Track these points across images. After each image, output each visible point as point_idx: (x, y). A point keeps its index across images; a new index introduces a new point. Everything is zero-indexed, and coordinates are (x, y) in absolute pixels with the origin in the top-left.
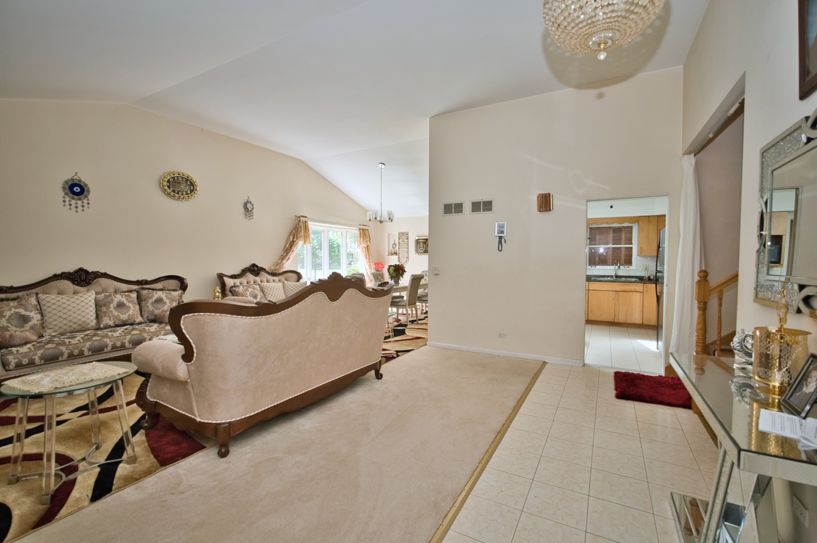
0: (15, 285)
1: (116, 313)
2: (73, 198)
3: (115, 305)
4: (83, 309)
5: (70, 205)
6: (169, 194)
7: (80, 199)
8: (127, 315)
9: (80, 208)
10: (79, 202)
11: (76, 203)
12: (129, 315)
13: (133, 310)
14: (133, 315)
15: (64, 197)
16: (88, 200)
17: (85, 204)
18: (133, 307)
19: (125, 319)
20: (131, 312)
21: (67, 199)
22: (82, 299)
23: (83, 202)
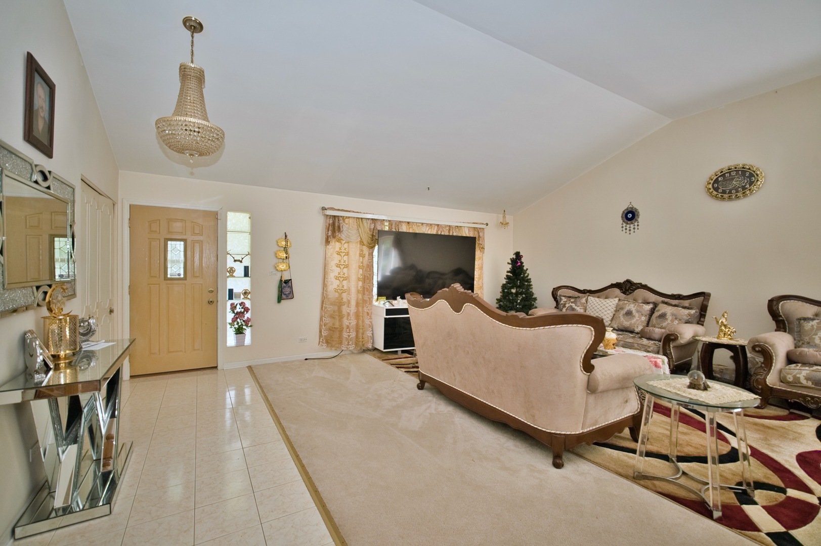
0: (593, 289)
1: (622, 319)
2: (627, 224)
3: (625, 312)
4: (603, 311)
5: (626, 229)
6: (716, 197)
7: (632, 223)
8: (629, 323)
9: (632, 230)
10: (632, 226)
11: (630, 227)
12: (631, 324)
13: (637, 320)
14: (635, 324)
15: (622, 224)
16: (638, 222)
17: (636, 227)
18: (638, 317)
19: (626, 326)
20: (633, 321)
21: (624, 225)
22: (605, 303)
23: (634, 225)
